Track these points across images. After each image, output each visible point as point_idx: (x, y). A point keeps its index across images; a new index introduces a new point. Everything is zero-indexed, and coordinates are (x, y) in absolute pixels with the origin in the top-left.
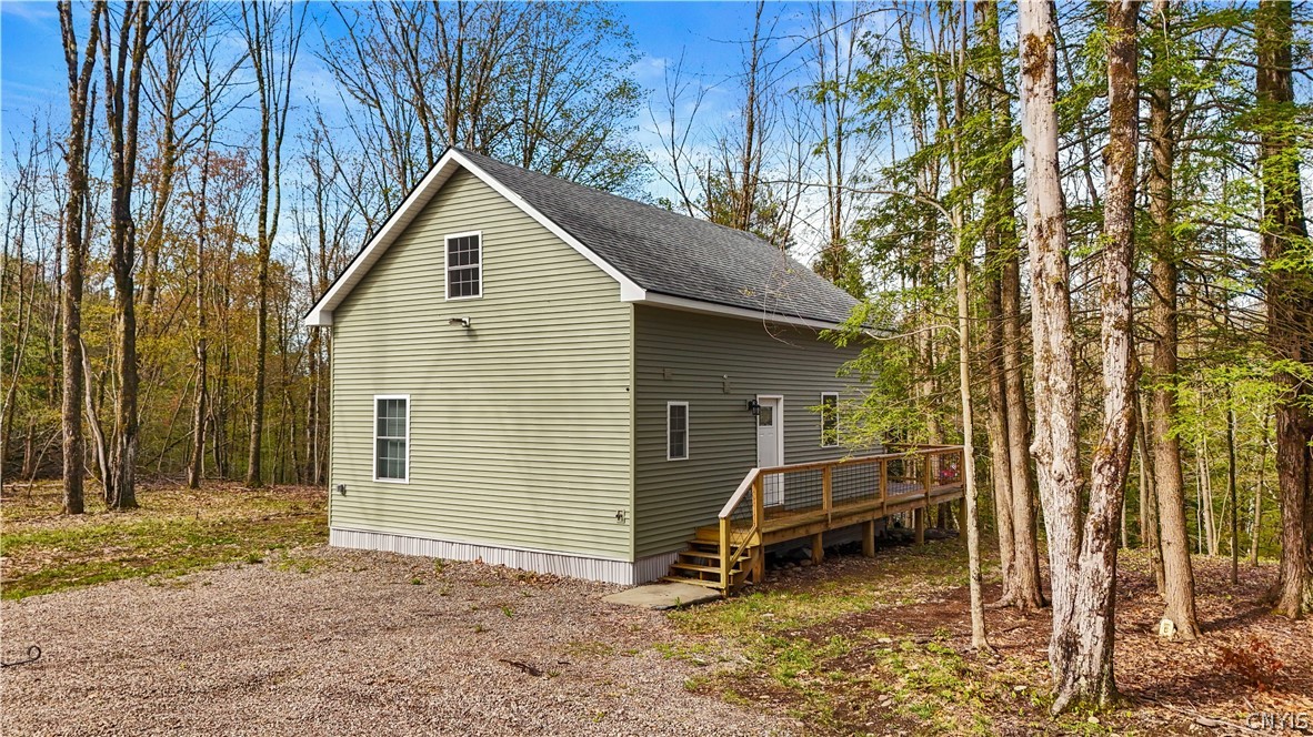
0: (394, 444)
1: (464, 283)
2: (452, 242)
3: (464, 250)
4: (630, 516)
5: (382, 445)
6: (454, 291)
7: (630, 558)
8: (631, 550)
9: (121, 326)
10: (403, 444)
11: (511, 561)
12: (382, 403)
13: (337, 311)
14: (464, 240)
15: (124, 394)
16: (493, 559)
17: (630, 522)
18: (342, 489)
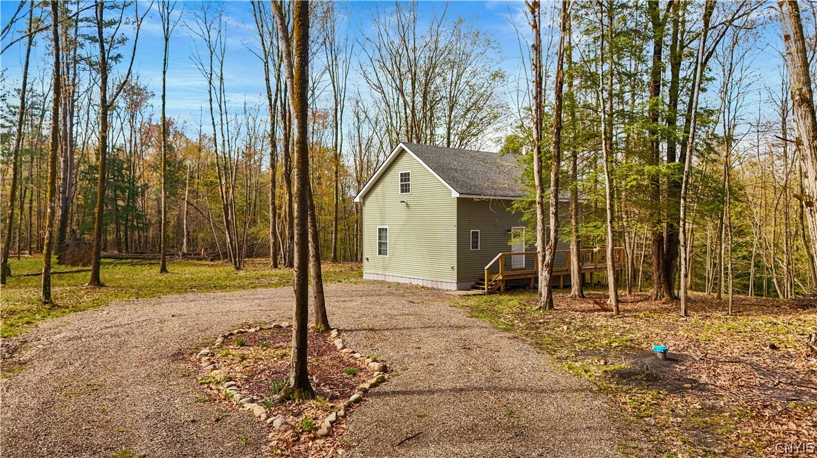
0: (384, 244)
1: (405, 189)
2: (402, 174)
3: (405, 177)
4: (456, 268)
5: (380, 244)
6: (402, 191)
7: (456, 281)
8: (456, 279)
9: (287, 198)
10: (386, 243)
11: (421, 283)
12: (380, 229)
13: (365, 197)
14: (405, 173)
15: (289, 224)
16: (415, 282)
17: (456, 270)
18: (367, 259)
